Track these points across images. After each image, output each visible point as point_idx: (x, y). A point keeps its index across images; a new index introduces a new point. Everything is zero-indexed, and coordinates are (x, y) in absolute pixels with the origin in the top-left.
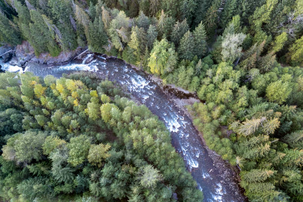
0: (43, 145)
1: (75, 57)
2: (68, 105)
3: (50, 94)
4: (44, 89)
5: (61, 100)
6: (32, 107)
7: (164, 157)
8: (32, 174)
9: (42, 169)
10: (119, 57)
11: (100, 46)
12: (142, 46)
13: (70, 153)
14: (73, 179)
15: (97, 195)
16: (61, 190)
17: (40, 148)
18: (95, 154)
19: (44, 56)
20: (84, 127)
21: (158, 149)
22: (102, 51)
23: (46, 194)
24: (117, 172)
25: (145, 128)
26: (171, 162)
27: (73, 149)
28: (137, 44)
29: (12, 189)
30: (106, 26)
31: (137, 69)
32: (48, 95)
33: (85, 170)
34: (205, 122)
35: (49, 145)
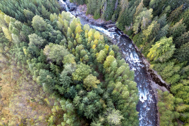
0: (65, 56)
1: (105, 25)
2: (89, 45)
3: (83, 35)
4: (81, 30)
5: (86, 41)
6: (70, 36)
7: (129, 111)
8: (50, 69)
9: (57, 70)
10: (130, 37)
11: (124, 25)
12: (152, 36)
13: (76, 70)
14: (68, 86)
15: (76, 105)
16: (58, 88)
17: (62, 57)
18: (90, 80)
19: (90, 16)
20: (90, 62)
21: (128, 104)
22: (123, 28)
23: (50, 85)
24: (97, 100)
25: (127, 86)
26: (132, 118)
27: (79, 69)
28: (149, 33)
29: (37, 71)
30: (136, 13)
31: (137, 50)
32: (81, 34)
33: (78, 86)
34: (168, 108)
35: (68, 58)
